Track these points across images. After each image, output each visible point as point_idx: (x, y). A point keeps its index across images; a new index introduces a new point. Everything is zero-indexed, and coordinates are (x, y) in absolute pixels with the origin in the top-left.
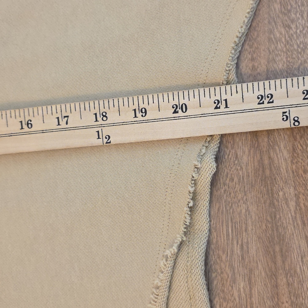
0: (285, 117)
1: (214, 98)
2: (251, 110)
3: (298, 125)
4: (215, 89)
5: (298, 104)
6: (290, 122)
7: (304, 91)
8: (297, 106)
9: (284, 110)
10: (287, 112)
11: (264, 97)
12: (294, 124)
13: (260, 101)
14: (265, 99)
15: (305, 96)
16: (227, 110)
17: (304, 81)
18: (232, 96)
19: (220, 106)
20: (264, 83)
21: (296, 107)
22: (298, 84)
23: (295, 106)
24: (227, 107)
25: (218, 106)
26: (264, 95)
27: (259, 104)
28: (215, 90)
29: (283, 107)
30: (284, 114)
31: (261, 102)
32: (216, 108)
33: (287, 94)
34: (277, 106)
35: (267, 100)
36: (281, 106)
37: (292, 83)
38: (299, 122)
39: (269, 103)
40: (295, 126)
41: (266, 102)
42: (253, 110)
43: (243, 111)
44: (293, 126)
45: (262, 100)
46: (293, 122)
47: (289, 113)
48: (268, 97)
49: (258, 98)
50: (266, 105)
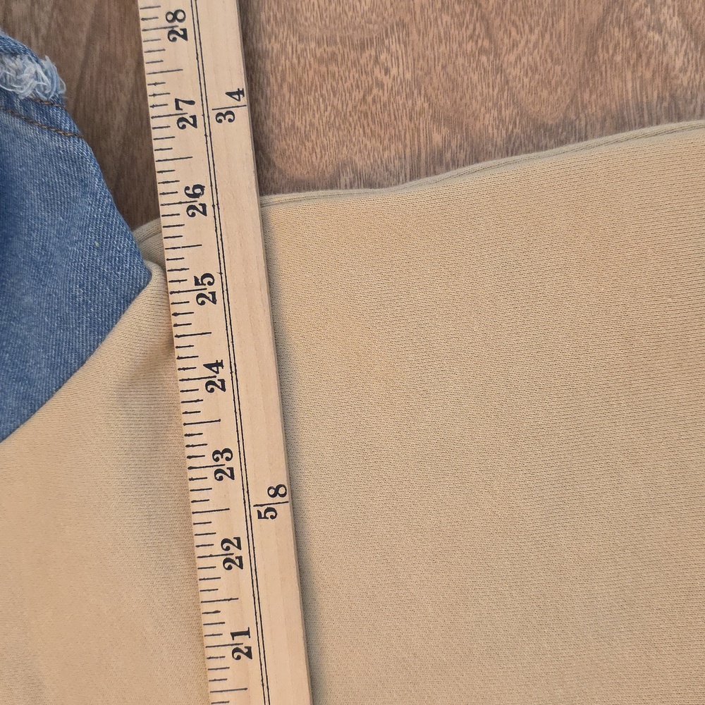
0: (268, 514)
1: (229, 661)
2: (255, 582)
3: (285, 487)
4: (210, 658)
5: (243, 489)
6: (279, 503)
7: (216, 478)
8: (246, 490)
9: (255, 515)
10: (258, 511)
11: (228, 557)
12: (283, 496)
13: (235, 564)
14: (232, 554)
15: (228, 475)
16: (253, 633)
17: (197, 479)
18: (224, 623)
19: (245, 647)
20: (199, 557)
21: (248, 492)
22: (204, 490)
23: (246, 494)
24: (247, 633)
25: (246, 651)
26: (225, 557)
27: (241, 566)
28: (213, 658)
29: (248, 519)
30: (263, 516)
31: (237, 561)
32: (249, 655)
33: (222, 510)
34: (247, 529)
35: (233, 549)
36: (246, 521)
37: (201, 501)
38: (280, 486)
39: (239, 547)
40: (285, 494)
41: (237, 553)
42: (254, 578)
43: (256, 599)
44: (286, 498)
45: (235, 559)
46: (278, 499)
47: (262, 505)
48: (228, 549)
49: (230, 568)
50: (244, 553)
